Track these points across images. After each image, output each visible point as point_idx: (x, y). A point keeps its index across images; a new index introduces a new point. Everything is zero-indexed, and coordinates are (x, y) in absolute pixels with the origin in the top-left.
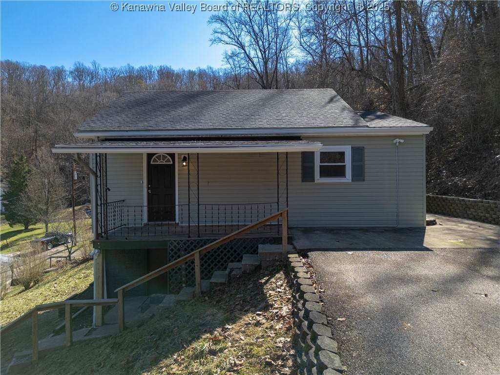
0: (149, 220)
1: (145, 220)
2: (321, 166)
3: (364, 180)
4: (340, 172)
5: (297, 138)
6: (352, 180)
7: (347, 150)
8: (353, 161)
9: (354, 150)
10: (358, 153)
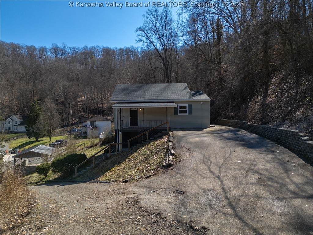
0: (130, 126)
1: (129, 126)
2: (180, 110)
3: (192, 114)
4: (185, 112)
5: (173, 102)
6: (189, 114)
7: (187, 105)
8: (189, 109)
9: (189, 105)
10: (190, 106)
